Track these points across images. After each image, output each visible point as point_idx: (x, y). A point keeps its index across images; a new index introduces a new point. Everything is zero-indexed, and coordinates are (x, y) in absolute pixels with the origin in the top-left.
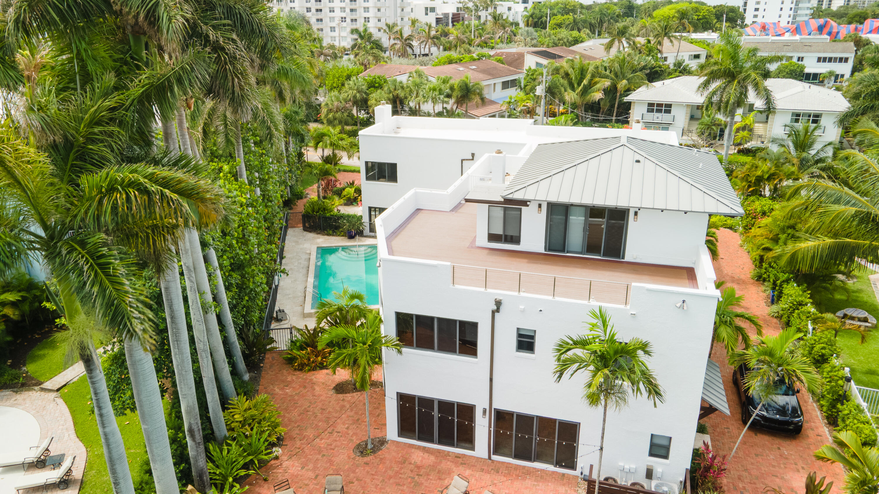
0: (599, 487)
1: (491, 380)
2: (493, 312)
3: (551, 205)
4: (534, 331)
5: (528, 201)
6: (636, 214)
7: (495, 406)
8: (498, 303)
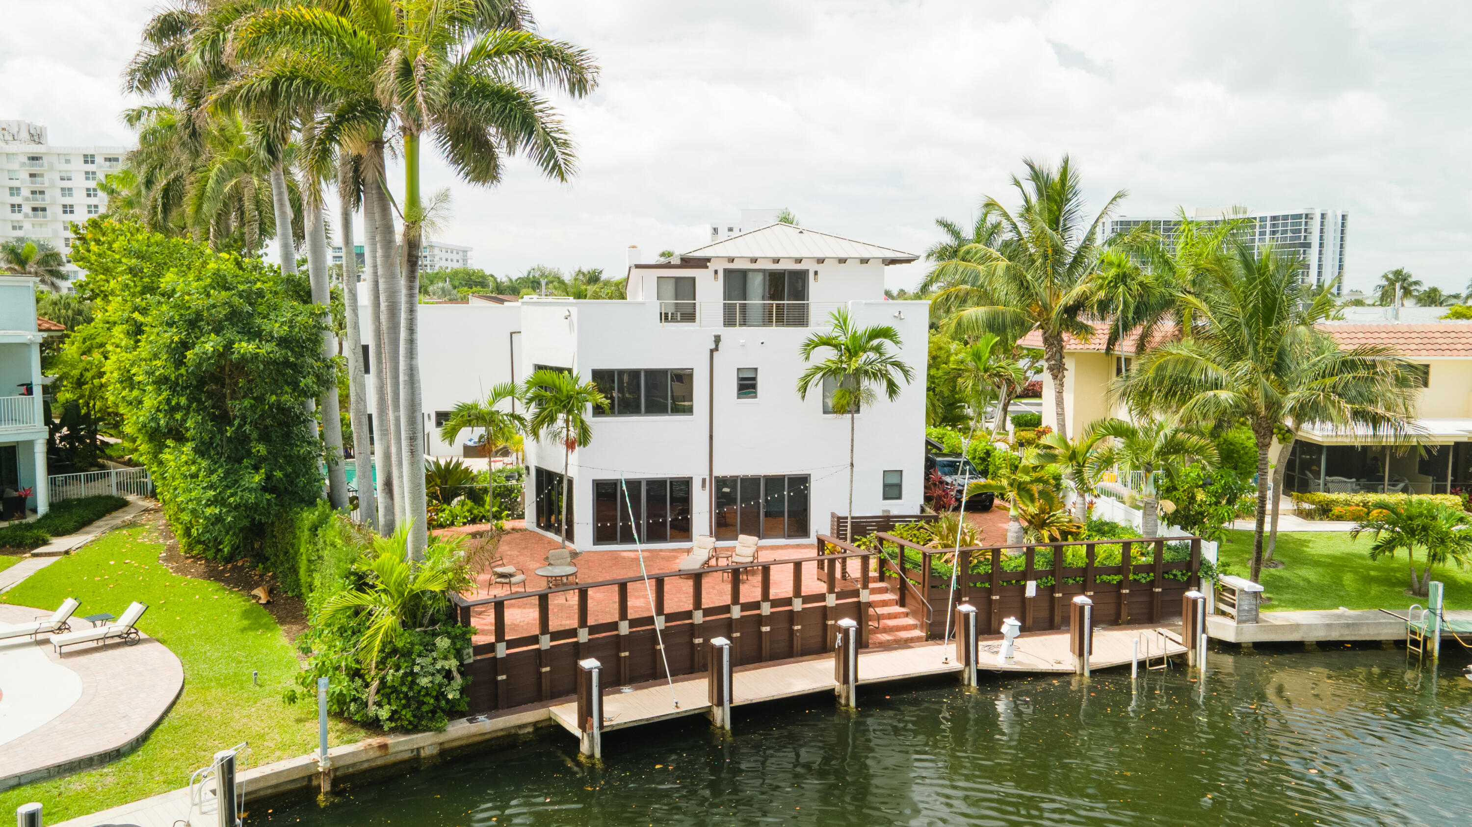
0: (852, 522)
1: (711, 437)
2: (712, 351)
3: (727, 272)
4: (756, 369)
5: (709, 260)
6: (816, 273)
7: (715, 474)
8: (717, 339)
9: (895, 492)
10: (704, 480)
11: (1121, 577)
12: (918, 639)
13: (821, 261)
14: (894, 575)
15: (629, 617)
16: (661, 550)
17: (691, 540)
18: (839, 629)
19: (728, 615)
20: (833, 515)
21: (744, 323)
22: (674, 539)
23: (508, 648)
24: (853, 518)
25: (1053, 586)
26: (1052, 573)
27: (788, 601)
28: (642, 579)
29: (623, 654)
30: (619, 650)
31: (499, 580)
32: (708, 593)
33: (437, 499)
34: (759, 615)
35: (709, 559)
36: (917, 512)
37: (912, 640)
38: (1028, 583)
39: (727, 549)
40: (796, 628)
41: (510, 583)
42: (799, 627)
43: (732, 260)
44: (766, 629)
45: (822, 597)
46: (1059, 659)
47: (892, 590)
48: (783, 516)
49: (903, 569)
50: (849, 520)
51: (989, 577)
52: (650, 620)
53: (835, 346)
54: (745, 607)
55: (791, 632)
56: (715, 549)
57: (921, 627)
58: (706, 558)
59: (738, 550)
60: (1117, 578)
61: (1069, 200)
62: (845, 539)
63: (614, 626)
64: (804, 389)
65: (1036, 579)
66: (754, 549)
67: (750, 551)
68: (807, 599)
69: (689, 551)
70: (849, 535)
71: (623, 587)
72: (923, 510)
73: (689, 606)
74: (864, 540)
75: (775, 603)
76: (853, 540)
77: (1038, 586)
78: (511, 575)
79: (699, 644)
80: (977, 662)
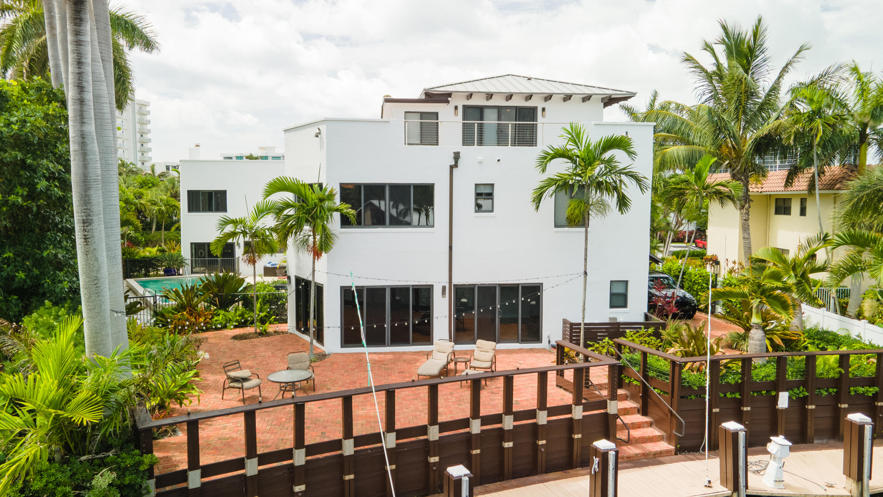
0: (585, 328)
1: (451, 248)
2: (452, 167)
3: (465, 107)
4: (492, 185)
5: (449, 95)
6: (544, 110)
7: (455, 281)
8: (457, 156)
9: (621, 301)
10: (444, 288)
11: (877, 389)
12: (667, 453)
13: (548, 98)
14: (635, 383)
15: (355, 434)
16: (404, 353)
17: (432, 344)
18: (596, 451)
19: (467, 430)
20: (565, 322)
21: (481, 143)
22: (416, 342)
23: (203, 476)
24: (585, 324)
25: (805, 397)
26: (804, 384)
27: (532, 414)
28: (368, 391)
29: (347, 478)
30: (343, 473)
31: (232, 384)
32: (446, 400)
33: (215, 305)
34: (501, 429)
35: (448, 363)
36: (642, 319)
37: (661, 454)
38: (781, 394)
39: (466, 352)
40: (541, 443)
41: (242, 388)
42: (544, 442)
43: (470, 96)
44: (508, 445)
45: (567, 409)
46: (831, 482)
47: (633, 397)
48: (517, 322)
49: (646, 376)
50: (582, 327)
51: (739, 387)
52: (376, 438)
53: (570, 158)
54: (486, 420)
55: (536, 447)
56: (454, 353)
57: (669, 439)
58: (444, 362)
59: (477, 354)
60: (873, 390)
61: (757, 57)
62: (579, 344)
63: (337, 445)
64: (538, 199)
65: (787, 390)
66: (491, 354)
67: (489, 356)
68: (552, 411)
69: (428, 354)
70: (582, 341)
71: (347, 401)
72: (647, 317)
73: (423, 419)
74: (597, 345)
75: (518, 416)
76: (586, 346)
77: (790, 398)
78: (245, 380)
79: (434, 463)
80: (747, 487)
